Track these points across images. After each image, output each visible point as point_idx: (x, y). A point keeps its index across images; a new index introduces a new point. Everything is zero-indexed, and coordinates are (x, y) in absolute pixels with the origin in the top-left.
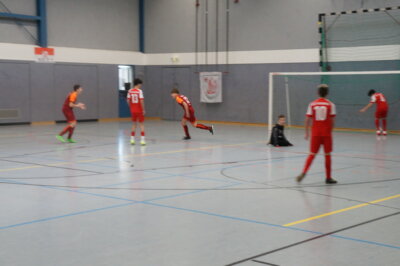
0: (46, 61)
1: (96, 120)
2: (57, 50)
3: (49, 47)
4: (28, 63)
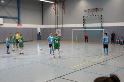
0: (20, 27)
1: (32, 41)
3: (21, 24)
4: (16, 28)
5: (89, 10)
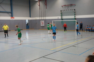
2: (15, 17)
3: (13, 17)
4: (10, 20)
5: (65, 5)
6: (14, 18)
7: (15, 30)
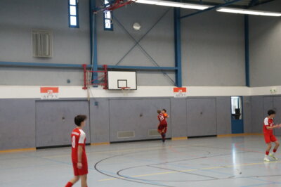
0: (181, 96)
3: (183, 87)
4: (169, 98)
6: (184, 90)
7: (189, 138)
